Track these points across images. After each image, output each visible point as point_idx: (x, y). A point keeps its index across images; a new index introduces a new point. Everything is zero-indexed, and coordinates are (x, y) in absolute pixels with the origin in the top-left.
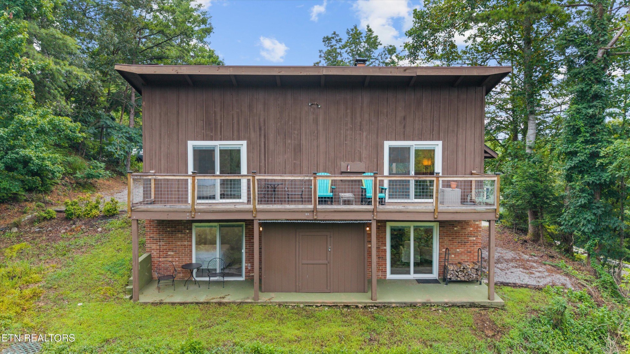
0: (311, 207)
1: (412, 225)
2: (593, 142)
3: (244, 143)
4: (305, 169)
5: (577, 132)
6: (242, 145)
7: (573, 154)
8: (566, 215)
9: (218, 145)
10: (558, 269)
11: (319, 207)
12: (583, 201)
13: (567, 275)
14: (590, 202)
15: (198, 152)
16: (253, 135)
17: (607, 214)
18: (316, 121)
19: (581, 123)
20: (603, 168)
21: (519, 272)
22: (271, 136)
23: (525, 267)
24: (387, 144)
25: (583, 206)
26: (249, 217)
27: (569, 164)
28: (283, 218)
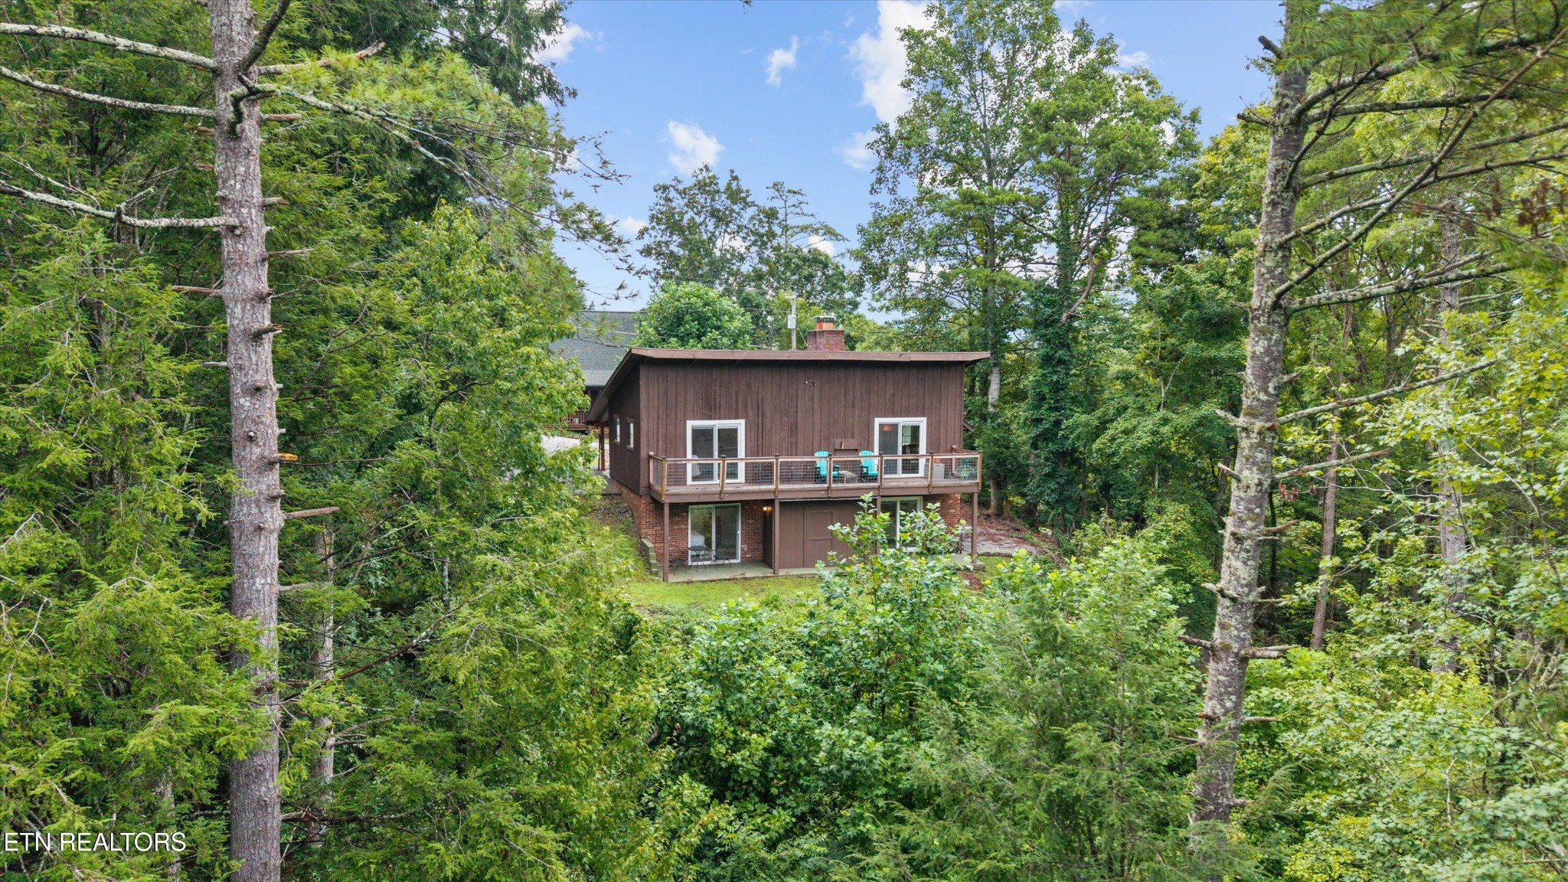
0: (826, 486)
1: (898, 500)
2: (1057, 409)
3: (743, 422)
4: (800, 447)
5: (1042, 398)
6: (740, 425)
7: (1038, 421)
8: (1032, 484)
9: (717, 424)
10: (1024, 540)
11: (833, 485)
12: (1047, 470)
13: (1033, 544)
14: (1054, 470)
15: (696, 432)
16: (751, 413)
17: (1071, 482)
18: (812, 399)
19: (1046, 390)
20: (1066, 438)
21: (989, 544)
22: (768, 414)
23: (992, 538)
24: (878, 421)
25: (1047, 475)
26: (771, 497)
27: (1035, 432)
28: (799, 497)
